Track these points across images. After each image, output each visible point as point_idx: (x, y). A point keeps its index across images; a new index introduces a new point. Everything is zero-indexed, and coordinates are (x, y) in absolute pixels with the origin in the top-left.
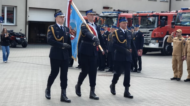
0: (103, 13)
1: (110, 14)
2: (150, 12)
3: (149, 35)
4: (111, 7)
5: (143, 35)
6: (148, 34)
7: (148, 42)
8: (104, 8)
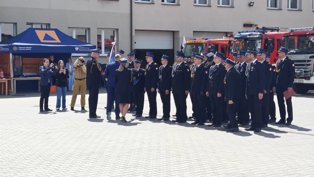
0: (239, 33)
1: (249, 35)
2: (310, 29)
3: (310, 65)
4: (255, 24)
5: (293, 65)
6: (308, 63)
7: (309, 75)
8: (245, 25)
